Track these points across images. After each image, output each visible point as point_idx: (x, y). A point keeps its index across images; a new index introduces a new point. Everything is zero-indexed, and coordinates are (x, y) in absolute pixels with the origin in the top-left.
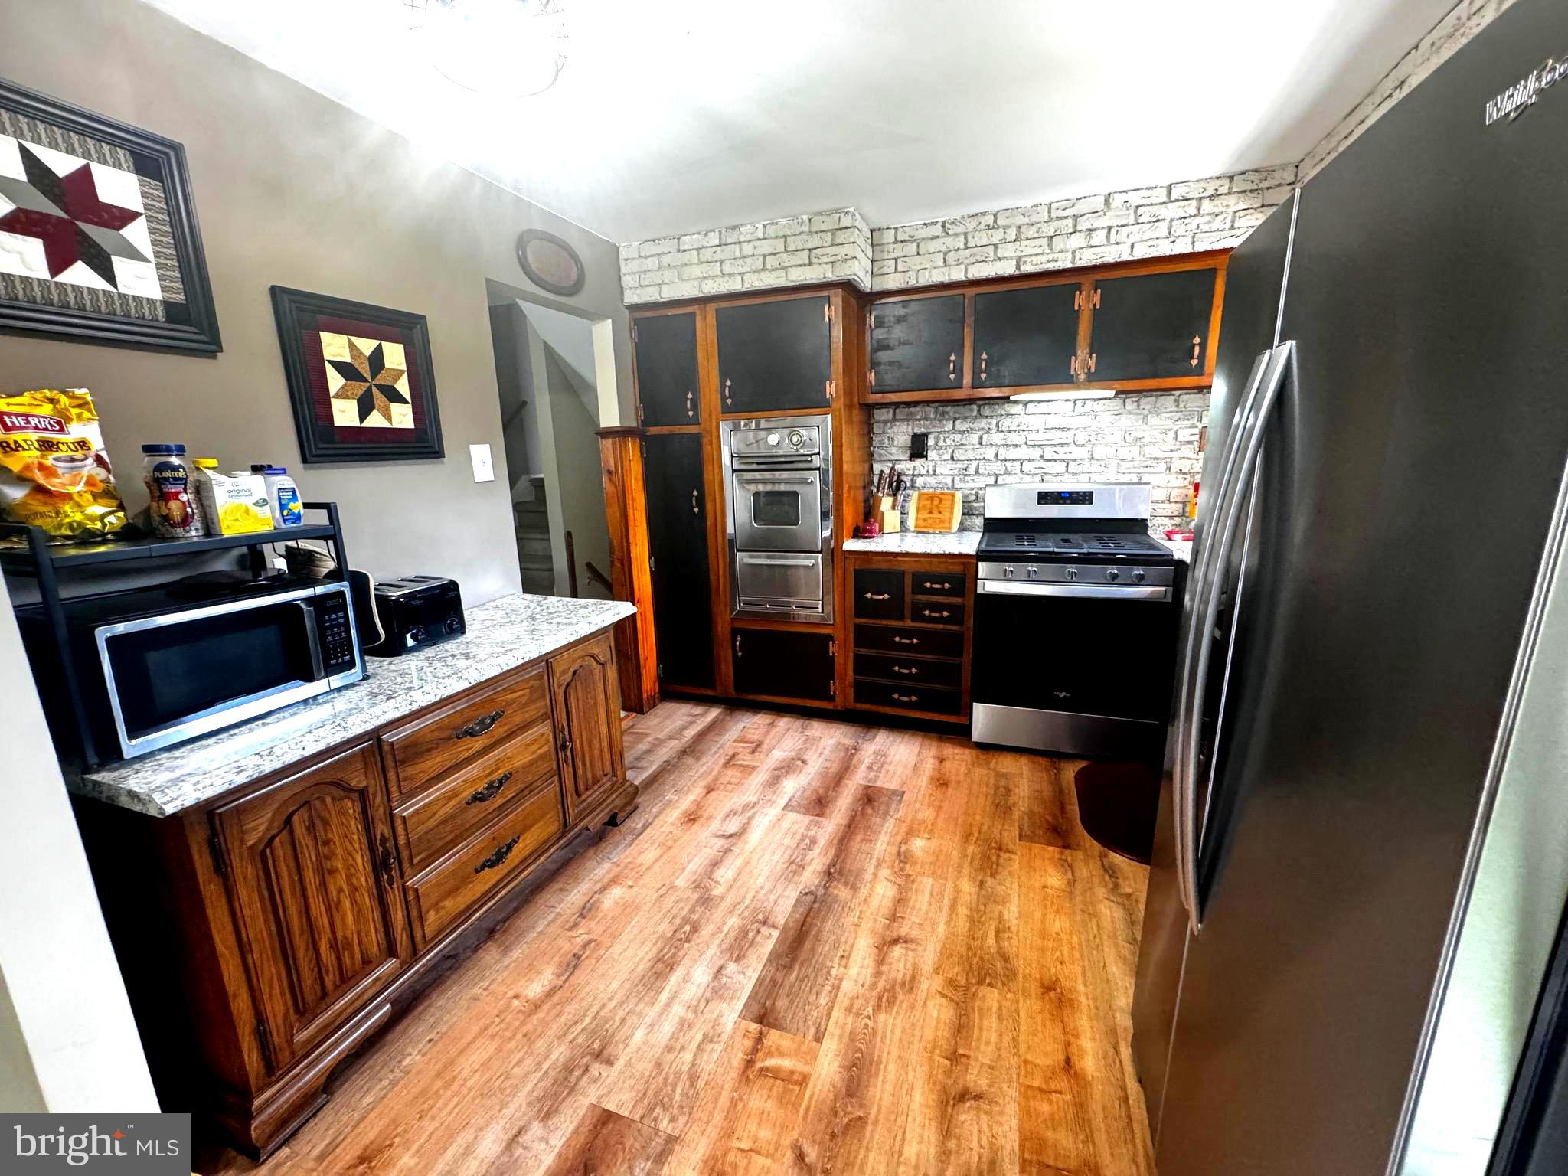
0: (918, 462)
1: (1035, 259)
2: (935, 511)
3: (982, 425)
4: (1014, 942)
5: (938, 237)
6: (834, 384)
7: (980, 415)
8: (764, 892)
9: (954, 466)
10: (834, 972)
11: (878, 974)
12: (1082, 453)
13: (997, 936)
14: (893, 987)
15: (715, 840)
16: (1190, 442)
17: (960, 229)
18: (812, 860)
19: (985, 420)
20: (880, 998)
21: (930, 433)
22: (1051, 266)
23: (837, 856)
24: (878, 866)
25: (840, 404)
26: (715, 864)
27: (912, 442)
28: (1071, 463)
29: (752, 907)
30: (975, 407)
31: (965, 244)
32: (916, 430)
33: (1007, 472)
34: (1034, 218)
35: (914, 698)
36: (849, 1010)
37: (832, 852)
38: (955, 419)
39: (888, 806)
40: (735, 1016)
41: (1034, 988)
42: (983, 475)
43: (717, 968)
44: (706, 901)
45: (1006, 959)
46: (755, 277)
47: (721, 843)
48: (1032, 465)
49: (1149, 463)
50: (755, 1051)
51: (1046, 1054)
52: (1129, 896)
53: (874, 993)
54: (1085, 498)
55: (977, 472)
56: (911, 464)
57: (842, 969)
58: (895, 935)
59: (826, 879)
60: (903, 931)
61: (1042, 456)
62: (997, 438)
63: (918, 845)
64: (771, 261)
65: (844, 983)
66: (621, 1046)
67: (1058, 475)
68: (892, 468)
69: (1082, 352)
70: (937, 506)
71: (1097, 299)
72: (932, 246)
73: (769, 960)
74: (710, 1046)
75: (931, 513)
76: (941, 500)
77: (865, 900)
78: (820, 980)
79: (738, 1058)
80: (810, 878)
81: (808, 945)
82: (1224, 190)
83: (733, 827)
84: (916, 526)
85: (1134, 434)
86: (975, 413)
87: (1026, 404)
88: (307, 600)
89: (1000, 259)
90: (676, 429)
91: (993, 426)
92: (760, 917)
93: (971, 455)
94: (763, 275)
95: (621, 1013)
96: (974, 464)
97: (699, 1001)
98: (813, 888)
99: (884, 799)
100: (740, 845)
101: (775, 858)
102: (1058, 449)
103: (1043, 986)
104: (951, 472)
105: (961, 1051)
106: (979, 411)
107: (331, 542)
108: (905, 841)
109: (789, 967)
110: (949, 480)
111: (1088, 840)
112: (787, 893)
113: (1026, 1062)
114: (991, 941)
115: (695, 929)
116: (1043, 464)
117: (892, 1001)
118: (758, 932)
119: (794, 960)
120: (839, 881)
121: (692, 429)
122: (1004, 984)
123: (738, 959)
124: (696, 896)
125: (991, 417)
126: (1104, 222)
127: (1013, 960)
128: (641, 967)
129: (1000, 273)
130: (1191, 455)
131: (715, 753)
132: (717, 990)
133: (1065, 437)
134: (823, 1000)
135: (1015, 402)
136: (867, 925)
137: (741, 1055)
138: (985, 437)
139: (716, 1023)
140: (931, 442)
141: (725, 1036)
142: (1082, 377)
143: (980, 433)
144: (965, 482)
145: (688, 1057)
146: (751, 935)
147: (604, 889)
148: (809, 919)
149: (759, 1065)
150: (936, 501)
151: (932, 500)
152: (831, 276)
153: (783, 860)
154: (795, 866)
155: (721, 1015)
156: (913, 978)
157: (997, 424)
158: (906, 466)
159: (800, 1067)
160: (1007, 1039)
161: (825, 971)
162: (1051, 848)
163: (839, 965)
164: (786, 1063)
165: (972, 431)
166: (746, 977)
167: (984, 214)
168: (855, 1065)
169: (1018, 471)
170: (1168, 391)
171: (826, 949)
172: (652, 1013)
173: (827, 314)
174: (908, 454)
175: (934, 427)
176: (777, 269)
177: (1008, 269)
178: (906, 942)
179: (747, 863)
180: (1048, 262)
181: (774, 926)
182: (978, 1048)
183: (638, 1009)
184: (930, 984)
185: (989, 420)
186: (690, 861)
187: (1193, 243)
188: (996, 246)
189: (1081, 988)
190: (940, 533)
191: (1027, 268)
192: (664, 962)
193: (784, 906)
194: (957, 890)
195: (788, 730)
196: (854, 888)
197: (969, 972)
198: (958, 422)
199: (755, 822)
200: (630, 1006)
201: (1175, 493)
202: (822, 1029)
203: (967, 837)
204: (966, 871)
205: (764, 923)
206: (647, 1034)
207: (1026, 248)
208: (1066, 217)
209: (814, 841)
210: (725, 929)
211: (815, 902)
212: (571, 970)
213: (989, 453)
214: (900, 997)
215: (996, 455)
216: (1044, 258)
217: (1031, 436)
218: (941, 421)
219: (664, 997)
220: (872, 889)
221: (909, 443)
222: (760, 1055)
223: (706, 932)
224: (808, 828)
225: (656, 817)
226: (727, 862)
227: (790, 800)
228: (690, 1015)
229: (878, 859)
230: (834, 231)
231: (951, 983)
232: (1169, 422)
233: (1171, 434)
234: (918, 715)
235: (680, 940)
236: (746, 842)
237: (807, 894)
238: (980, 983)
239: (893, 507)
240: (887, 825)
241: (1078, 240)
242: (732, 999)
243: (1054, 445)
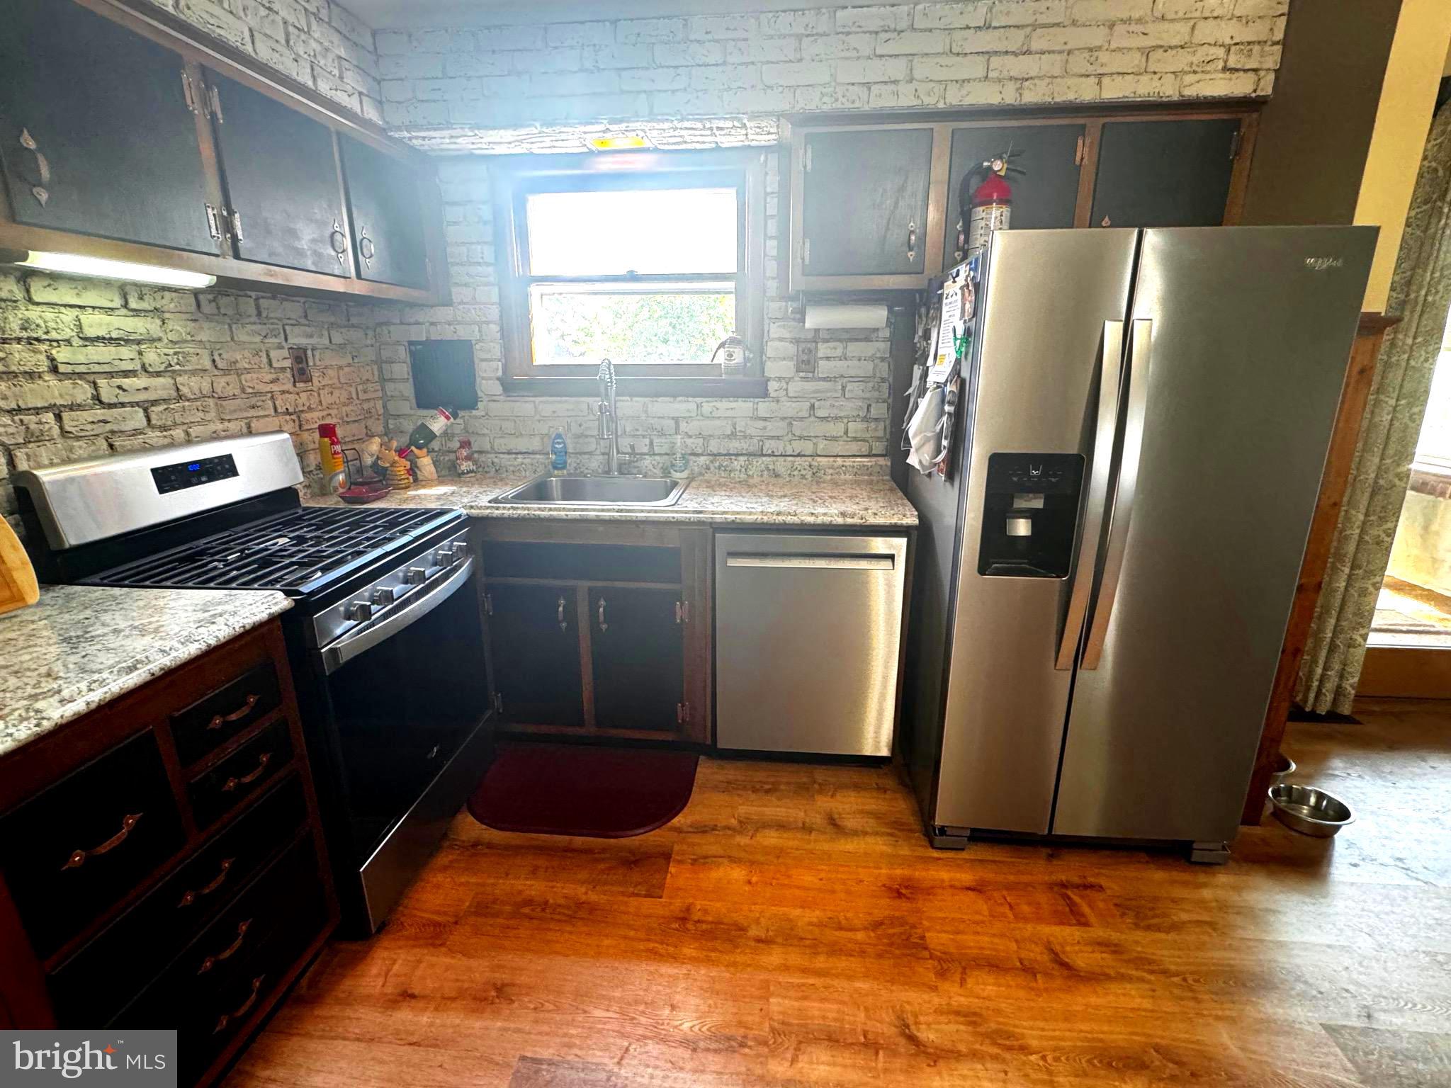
16: (285, 370)
41: (906, 904)
45: (879, 924)
49: (254, 401)
51: (974, 902)
52: (742, 823)
54: (225, 467)
61: (97, 398)
71: (216, 104)
85: (223, 354)
102: (122, 382)
103: (900, 898)
111: (648, 838)
114: (859, 936)
116: (100, 413)
127: (877, 918)
133: (125, 356)
156: (958, 1013)
160: (978, 929)
168: (1110, 1066)
178: (906, 1026)
182: (1005, 951)
184: (956, 995)
189: (883, 871)
194: (785, 968)
197: (916, 958)
217: (59, 355)
231: (941, 975)
233: (264, 357)
238: (925, 948)
243: (111, 375)
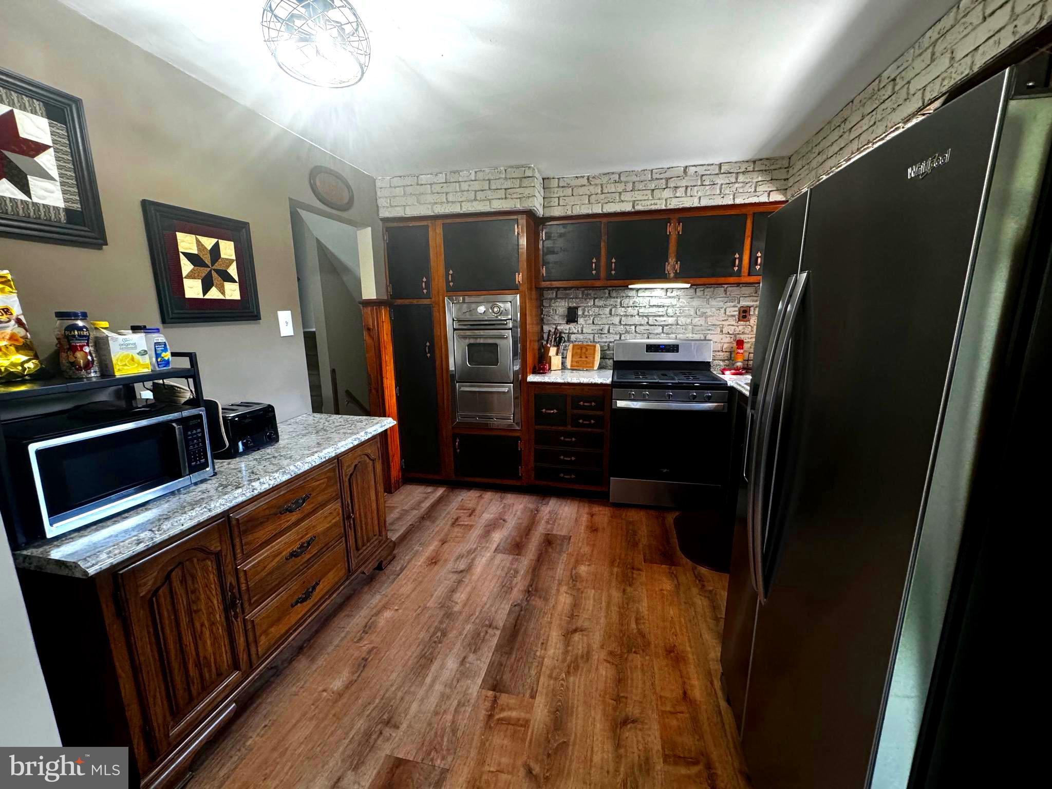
0: (572, 326)
1: (643, 203)
2: (583, 356)
3: (611, 303)
4: (647, 625)
5: (584, 185)
6: (521, 275)
7: (610, 296)
8: (488, 606)
9: (594, 328)
10: (538, 654)
11: (566, 652)
12: (671, 320)
13: (637, 623)
14: (576, 658)
15: (451, 575)
16: (733, 316)
17: (598, 181)
18: (517, 583)
19: (613, 300)
20: (569, 667)
21: (579, 307)
22: (653, 207)
23: (532, 580)
24: (560, 584)
25: (524, 288)
26: (453, 591)
27: (568, 312)
28: (665, 327)
29: (481, 616)
30: (607, 291)
31: (602, 191)
32: (570, 305)
33: (627, 332)
34: (643, 178)
35: (573, 476)
36: (550, 677)
37: (529, 578)
38: (595, 298)
39: (562, 545)
40: (477, 688)
41: (661, 651)
42: (612, 334)
43: (461, 659)
44: (449, 615)
45: (644, 636)
46: (469, 204)
47: (455, 577)
48: (642, 328)
49: (710, 328)
50: (493, 708)
51: (672, 691)
52: (711, 592)
53: (566, 664)
54: (674, 348)
55: (609, 331)
56: (567, 327)
57: (543, 652)
58: (574, 627)
59: (527, 595)
60: (579, 624)
61: (648, 323)
62: (621, 311)
63: (583, 569)
64: (480, 195)
65: (546, 659)
66: (403, 715)
67: (657, 334)
68: (556, 329)
69: (672, 260)
70: (585, 353)
71: (680, 228)
72: (582, 191)
73: (496, 650)
74: (463, 709)
75: (581, 357)
76: (587, 350)
77: (554, 606)
78: (530, 660)
79: (483, 714)
80: (517, 594)
81: (520, 638)
82: (751, 169)
83: (462, 565)
84: (572, 366)
85: (701, 310)
86: (607, 295)
87: (638, 290)
88: (177, 421)
89: (623, 201)
90: (415, 302)
91: (618, 303)
92: (487, 623)
93: (605, 321)
94: (475, 203)
95: (400, 694)
96: (607, 327)
97: (453, 681)
98: (519, 602)
99: (559, 542)
100: (468, 577)
101: (492, 584)
102: (658, 318)
103: (666, 650)
104: (593, 332)
105: (622, 695)
106: (609, 293)
107: (191, 380)
108: (575, 567)
109: (509, 654)
110: (591, 337)
111: (685, 560)
112: (502, 606)
113: (661, 697)
114: (633, 626)
115: (444, 634)
116: (648, 327)
117: (577, 668)
118: (487, 632)
119: (512, 649)
120: (535, 595)
121: (426, 302)
122: (643, 651)
123: (475, 652)
124: (442, 613)
125: (617, 297)
126: (684, 183)
127: (647, 636)
128: (410, 662)
129: (623, 210)
130: (734, 323)
131: (444, 518)
132: (464, 671)
133: (661, 311)
134: (533, 672)
135: (632, 289)
136: (556, 622)
137: (484, 712)
138: (613, 310)
139: (465, 694)
140: (580, 312)
141: (472, 701)
142: (672, 275)
143: (610, 307)
144: (601, 338)
145: (449, 717)
146: (482, 634)
147: (378, 613)
148: (519, 622)
149: (497, 717)
150: (584, 350)
151: (581, 350)
152: (519, 207)
153: (497, 585)
154: (506, 588)
155: (468, 688)
156: (588, 652)
157: (621, 302)
158: (564, 327)
159: (523, 715)
160: (648, 684)
161: (533, 653)
162: (664, 566)
163: (541, 649)
164: (514, 714)
165: (605, 306)
166: (482, 663)
167: (613, 173)
168: (557, 710)
169: (633, 331)
170: (721, 285)
171: (532, 639)
172: (421, 692)
173: (516, 231)
174: (566, 320)
175: (582, 303)
176: (484, 200)
177: (628, 208)
178: (581, 631)
179: (474, 588)
180: (651, 205)
181: (497, 628)
182: (632, 691)
183: (412, 689)
184: (599, 655)
185: (615, 300)
186: (436, 590)
187: (734, 199)
188: (620, 193)
189: (689, 649)
190: (587, 370)
191: (639, 208)
192: (425, 658)
193: (502, 614)
194: (610, 596)
195: (491, 500)
196: (546, 600)
197: (622, 645)
198: (596, 300)
199: (477, 562)
200: (406, 689)
201: (725, 346)
202: (535, 689)
203: (612, 563)
204: (614, 584)
205: (490, 626)
206: (420, 706)
207: (638, 196)
208: (662, 179)
209: (516, 572)
210: (465, 632)
211: (521, 610)
212: (361, 669)
213: (616, 320)
214: (581, 665)
215: (620, 322)
216: (649, 203)
217: (641, 310)
218: (586, 299)
219: (428, 680)
220: (556, 599)
221: (566, 312)
222: (497, 710)
223: (452, 635)
224: (512, 564)
225: (408, 563)
226: (461, 589)
227: (498, 546)
228: (448, 690)
229: (559, 580)
230: (521, 179)
231: (611, 653)
232: (721, 304)
233: (722, 311)
234: (576, 487)
235: (435, 642)
236: (472, 575)
237: (515, 606)
238: (629, 651)
239: (557, 354)
240: (562, 558)
241: (667, 194)
242: (474, 676)
243: (655, 316)
